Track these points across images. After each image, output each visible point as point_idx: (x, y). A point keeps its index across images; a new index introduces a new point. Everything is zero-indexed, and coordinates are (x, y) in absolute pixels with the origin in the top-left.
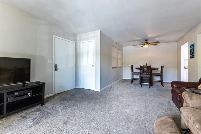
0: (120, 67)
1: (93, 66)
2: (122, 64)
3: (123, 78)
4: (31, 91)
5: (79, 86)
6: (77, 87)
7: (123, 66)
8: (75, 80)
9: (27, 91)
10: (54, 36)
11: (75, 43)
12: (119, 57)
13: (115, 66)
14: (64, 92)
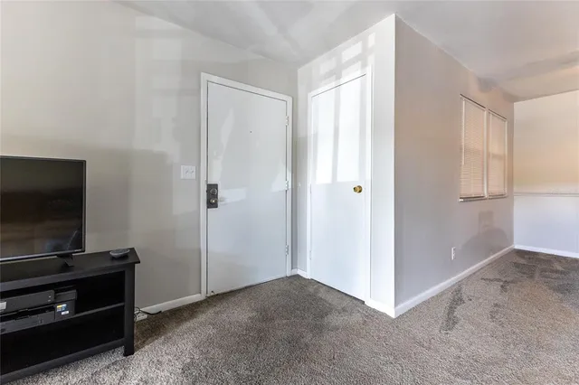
0: (501, 196)
1: (358, 189)
2: (510, 180)
3: (517, 247)
4: (72, 295)
5: (305, 270)
6: (300, 272)
7: (515, 189)
8: (289, 243)
9: (48, 296)
10: (204, 76)
11: (290, 100)
12: (496, 148)
13: (473, 192)
14: (246, 288)
